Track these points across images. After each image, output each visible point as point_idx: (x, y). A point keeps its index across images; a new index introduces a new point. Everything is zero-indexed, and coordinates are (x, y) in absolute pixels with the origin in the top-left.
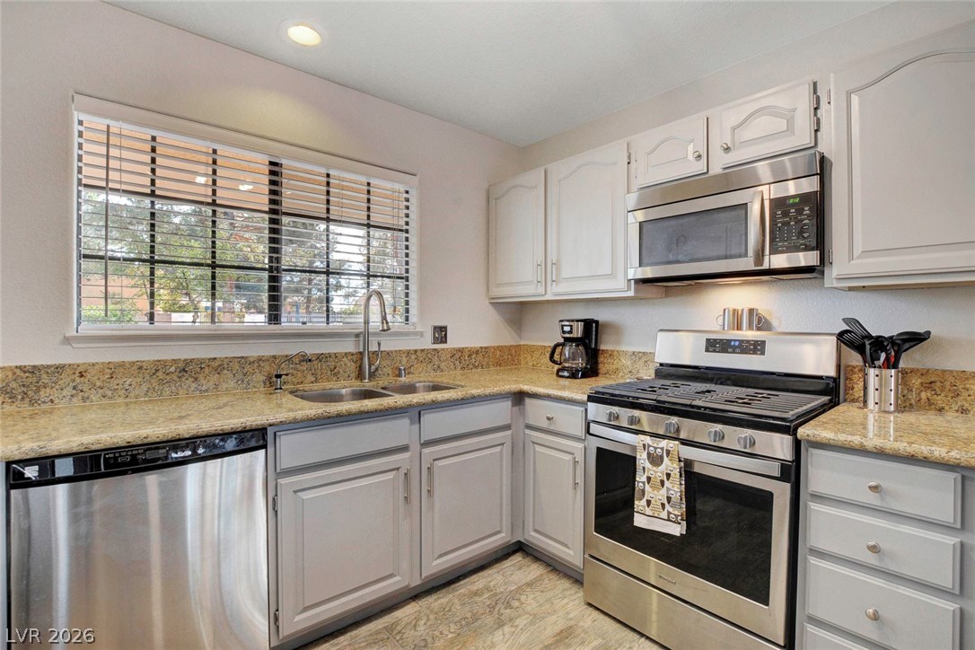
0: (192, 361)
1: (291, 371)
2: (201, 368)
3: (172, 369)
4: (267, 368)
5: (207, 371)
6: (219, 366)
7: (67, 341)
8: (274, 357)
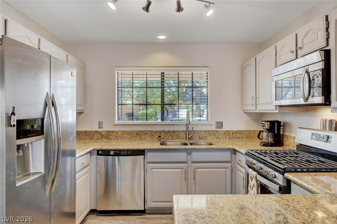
0: (139, 131)
1: (165, 135)
2: (142, 133)
3: (135, 133)
4: (158, 134)
5: (143, 134)
6: (146, 133)
7: (115, 125)
8: (160, 131)
